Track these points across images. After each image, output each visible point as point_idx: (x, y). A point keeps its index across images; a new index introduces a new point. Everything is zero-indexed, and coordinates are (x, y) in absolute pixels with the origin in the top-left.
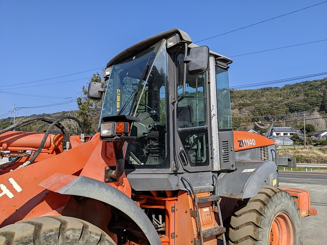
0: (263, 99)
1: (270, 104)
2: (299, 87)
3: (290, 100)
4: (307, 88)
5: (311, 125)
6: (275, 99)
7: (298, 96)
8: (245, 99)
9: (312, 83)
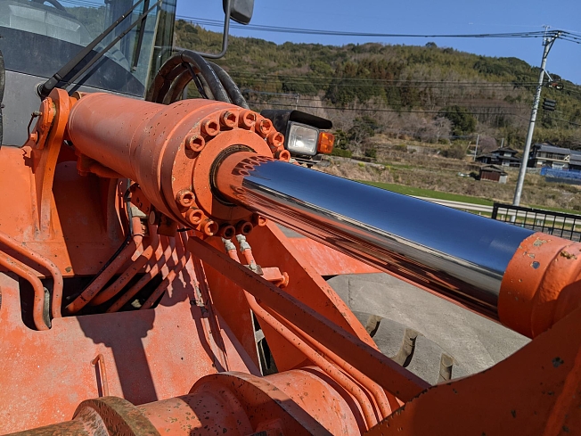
0: (247, 58)
1: (256, 70)
2: (305, 51)
3: (287, 71)
4: (316, 56)
6: (265, 64)
7: (299, 66)
9: (324, 50)
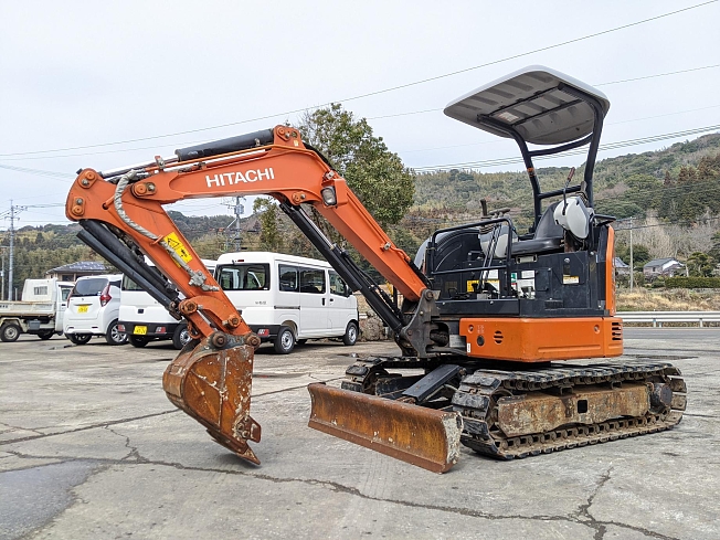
5: (641, 248)
8: (499, 194)
